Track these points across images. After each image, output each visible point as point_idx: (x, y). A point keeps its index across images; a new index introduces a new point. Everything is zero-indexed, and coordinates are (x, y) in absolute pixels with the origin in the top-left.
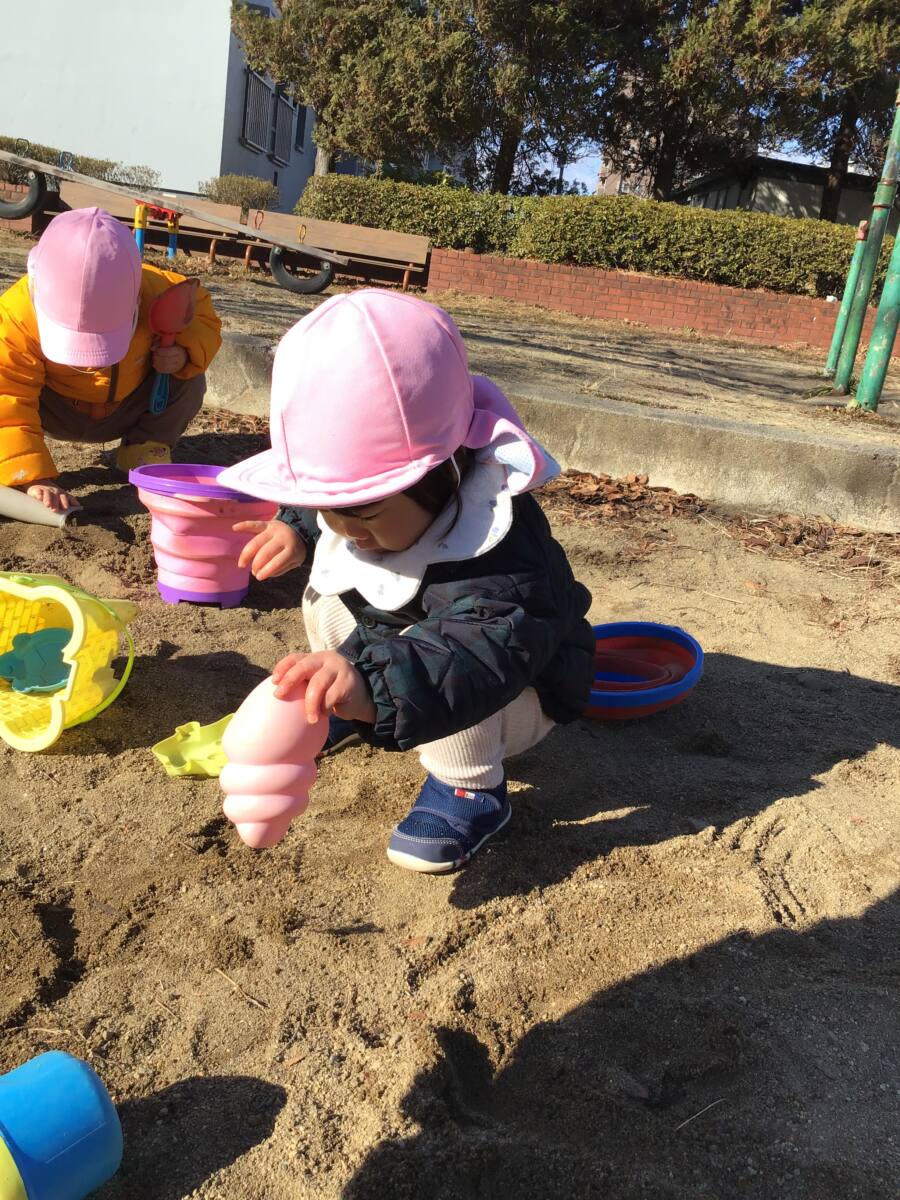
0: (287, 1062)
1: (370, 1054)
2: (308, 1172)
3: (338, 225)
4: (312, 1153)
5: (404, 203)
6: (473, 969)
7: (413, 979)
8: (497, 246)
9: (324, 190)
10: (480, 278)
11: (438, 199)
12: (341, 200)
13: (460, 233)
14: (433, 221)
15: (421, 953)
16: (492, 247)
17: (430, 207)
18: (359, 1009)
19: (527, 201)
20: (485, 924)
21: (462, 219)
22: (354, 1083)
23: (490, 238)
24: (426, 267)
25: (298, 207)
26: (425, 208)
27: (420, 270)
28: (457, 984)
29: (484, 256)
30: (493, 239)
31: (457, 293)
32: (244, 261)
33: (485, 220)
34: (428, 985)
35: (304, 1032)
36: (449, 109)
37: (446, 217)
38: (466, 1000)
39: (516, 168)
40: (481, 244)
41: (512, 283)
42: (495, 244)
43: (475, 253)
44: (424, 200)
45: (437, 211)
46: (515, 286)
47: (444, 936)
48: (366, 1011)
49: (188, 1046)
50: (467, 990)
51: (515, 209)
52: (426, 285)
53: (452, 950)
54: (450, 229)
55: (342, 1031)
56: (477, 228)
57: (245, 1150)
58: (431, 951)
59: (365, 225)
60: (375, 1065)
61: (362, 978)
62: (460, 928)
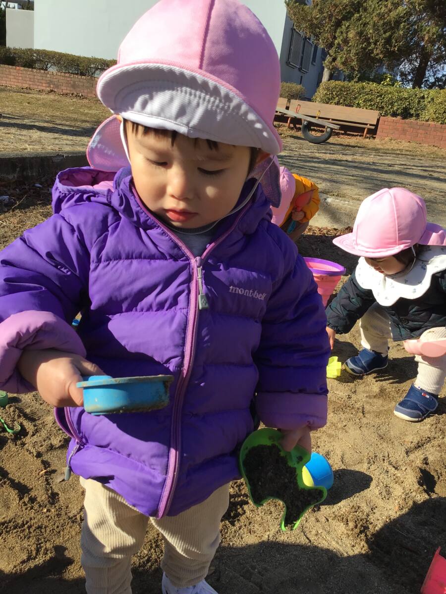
0: (371, 470)
1: (396, 472)
2: (382, 499)
3: (333, 106)
4: (383, 494)
5: (367, 94)
6: (427, 453)
7: (407, 453)
8: (414, 115)
9: (328, 89)
10: (404, 132)
11: (385, 92)
12: (336, 94)
13: (395, 108)
14: (381, 103)
15: (409, 446)
16: (411, 116)
17: (381, 96)
18: (390, 459)
19: (432, 92)
20: (430, 440)
21: (397, 101)
22: (392, 479)
23: (411, 111)
24: (377, 126)
25: (314, 97)
26: (378, 96)
27: (373, 127)
28: (422, 457)
29: (407, 121)
30: (412, 112)
31: (391, 140)
32: (287, 125)
33: (409, 102)
34: (412, 456)
35: (374, 462)
36: (395, 46)
37: (388, 100)
38: (426, 461)
39: (427, 73)
40: (406, 114)
41: (421, 134)
42: (413, 114)
43: (403, 119)
44: (378, 93)
45: (384, 98)
46: (423, 136)
47: (417, 442)
48: (393, 460)
49: (340, 460)
50: (426, 459)
51: (426, 96)
52: (376, 134)
53: (419, 447)
54: (390, 107)
55: (386, 464)
56: (404, 106)
57: (363, 490)
58: (412, 446)
59: (346, 105)
60: (399, 475)
61: (390, 450)
62: (422, 440)
